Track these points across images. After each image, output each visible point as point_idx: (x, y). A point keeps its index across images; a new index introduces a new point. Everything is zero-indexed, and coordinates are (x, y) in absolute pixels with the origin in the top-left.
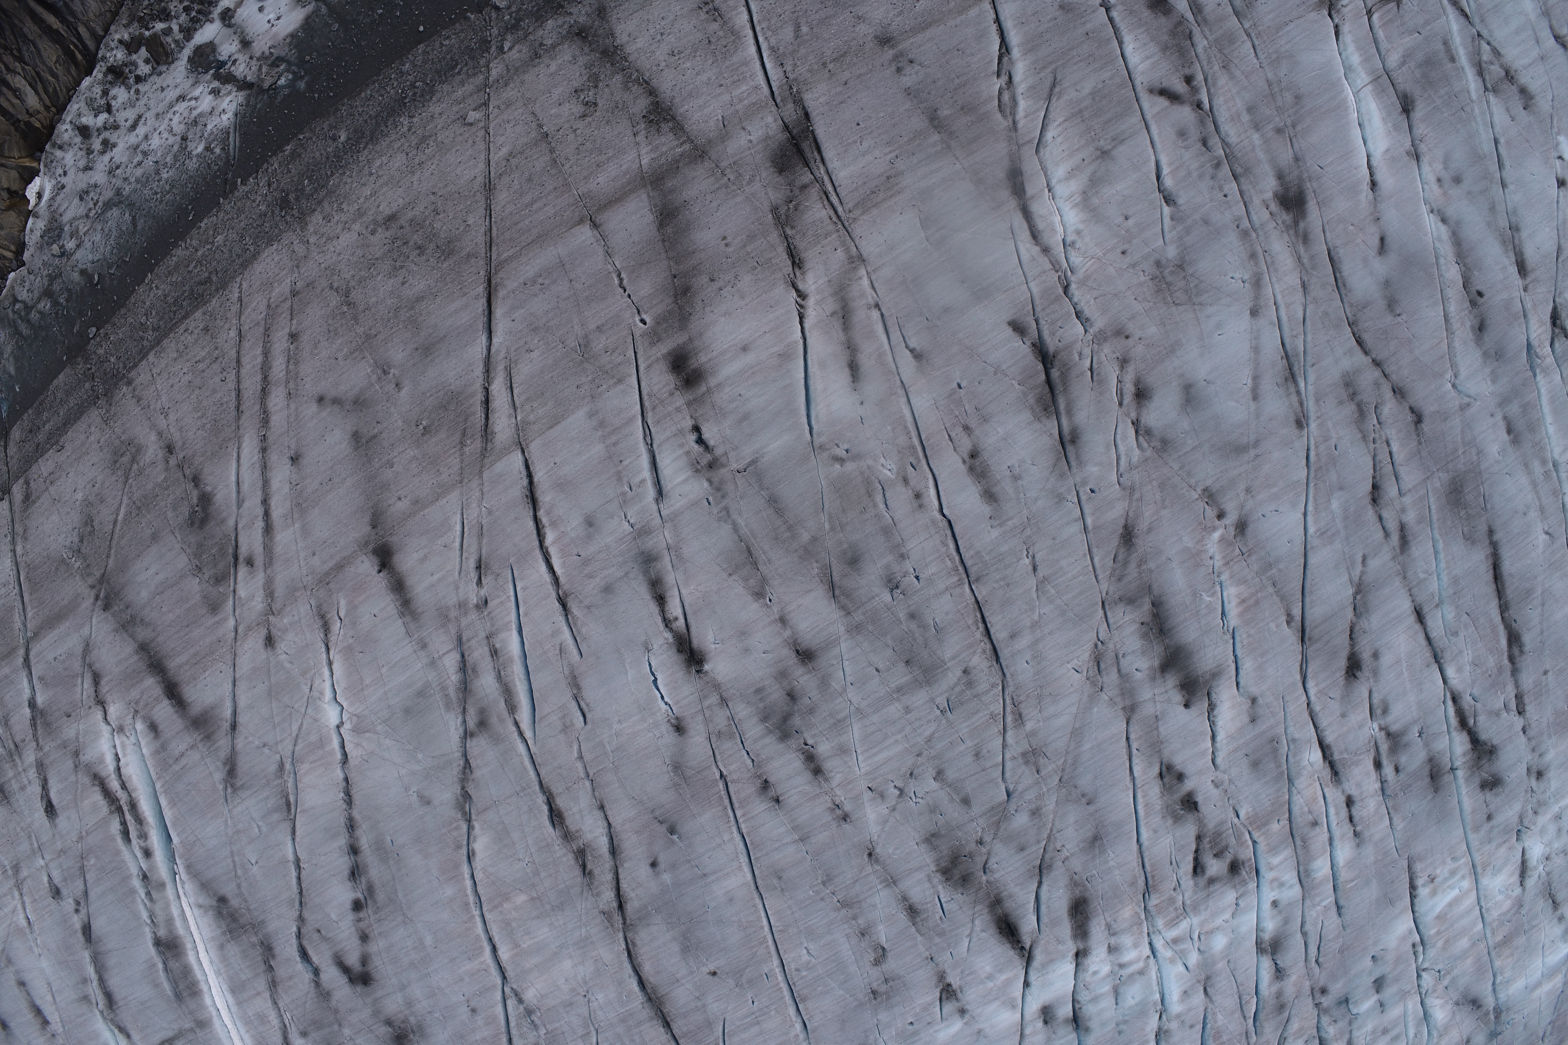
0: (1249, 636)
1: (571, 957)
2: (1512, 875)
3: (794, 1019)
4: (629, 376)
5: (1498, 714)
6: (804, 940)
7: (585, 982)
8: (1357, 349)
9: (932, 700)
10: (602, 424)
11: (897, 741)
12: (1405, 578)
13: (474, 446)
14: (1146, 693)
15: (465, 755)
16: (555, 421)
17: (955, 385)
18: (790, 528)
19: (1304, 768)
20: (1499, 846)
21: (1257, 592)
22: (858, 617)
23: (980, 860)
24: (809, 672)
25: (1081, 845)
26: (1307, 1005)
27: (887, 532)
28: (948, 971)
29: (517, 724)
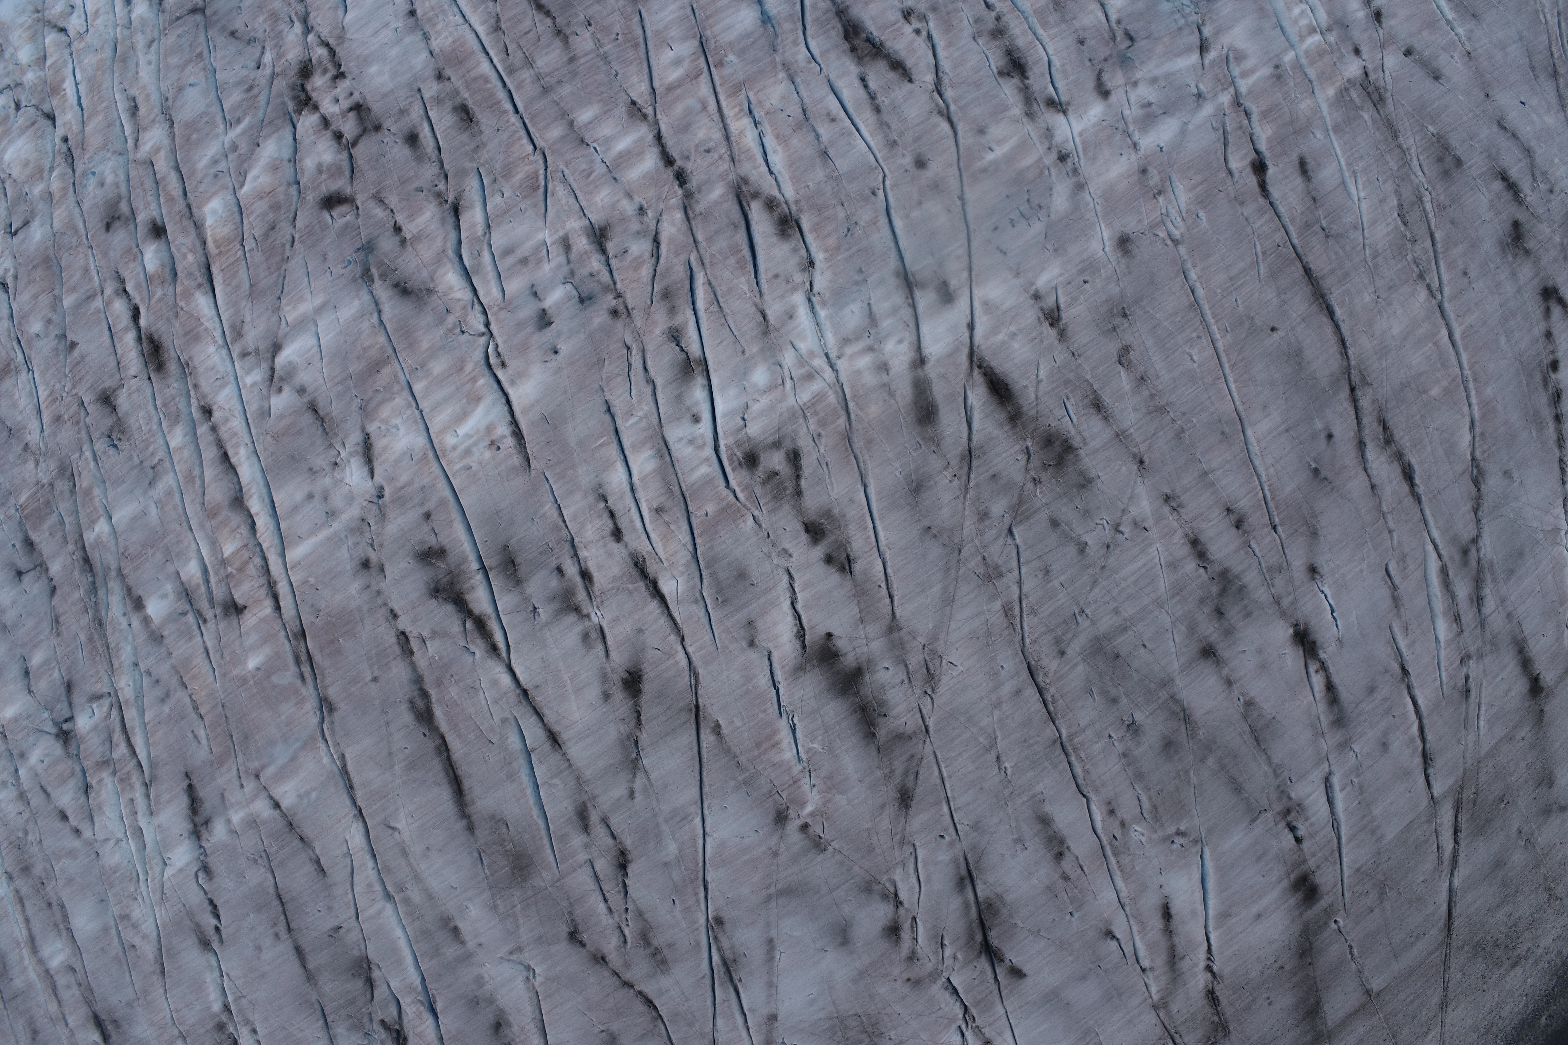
0: (764, 711)
1: (1393, 337)
2: (385, 449)
3: (1198, 284)
4: (1350, 876)
5: (435, 634)
6: (1198, 371)
7: (1380, 312)
8: (652, 996)
9: (1093, 623)
10: (1373, 832)
11: (1125, 580)
12: (578, 778)
13: (1468, 794)
14: (877, 646)
15: (1478, 521)
16: (1408, 828)
17: (1076, 915)
18: (1223, 767)
19: (682, 573)
20: (410, 483)
21: (759, 756)
22: (1163, 695)
23: (1035, 462)
24: (1205, 638)
25: (932, 483)
26: (635, 297)
27: (1139, 776)
28: (1057, 342)
29: (1439, 556)
